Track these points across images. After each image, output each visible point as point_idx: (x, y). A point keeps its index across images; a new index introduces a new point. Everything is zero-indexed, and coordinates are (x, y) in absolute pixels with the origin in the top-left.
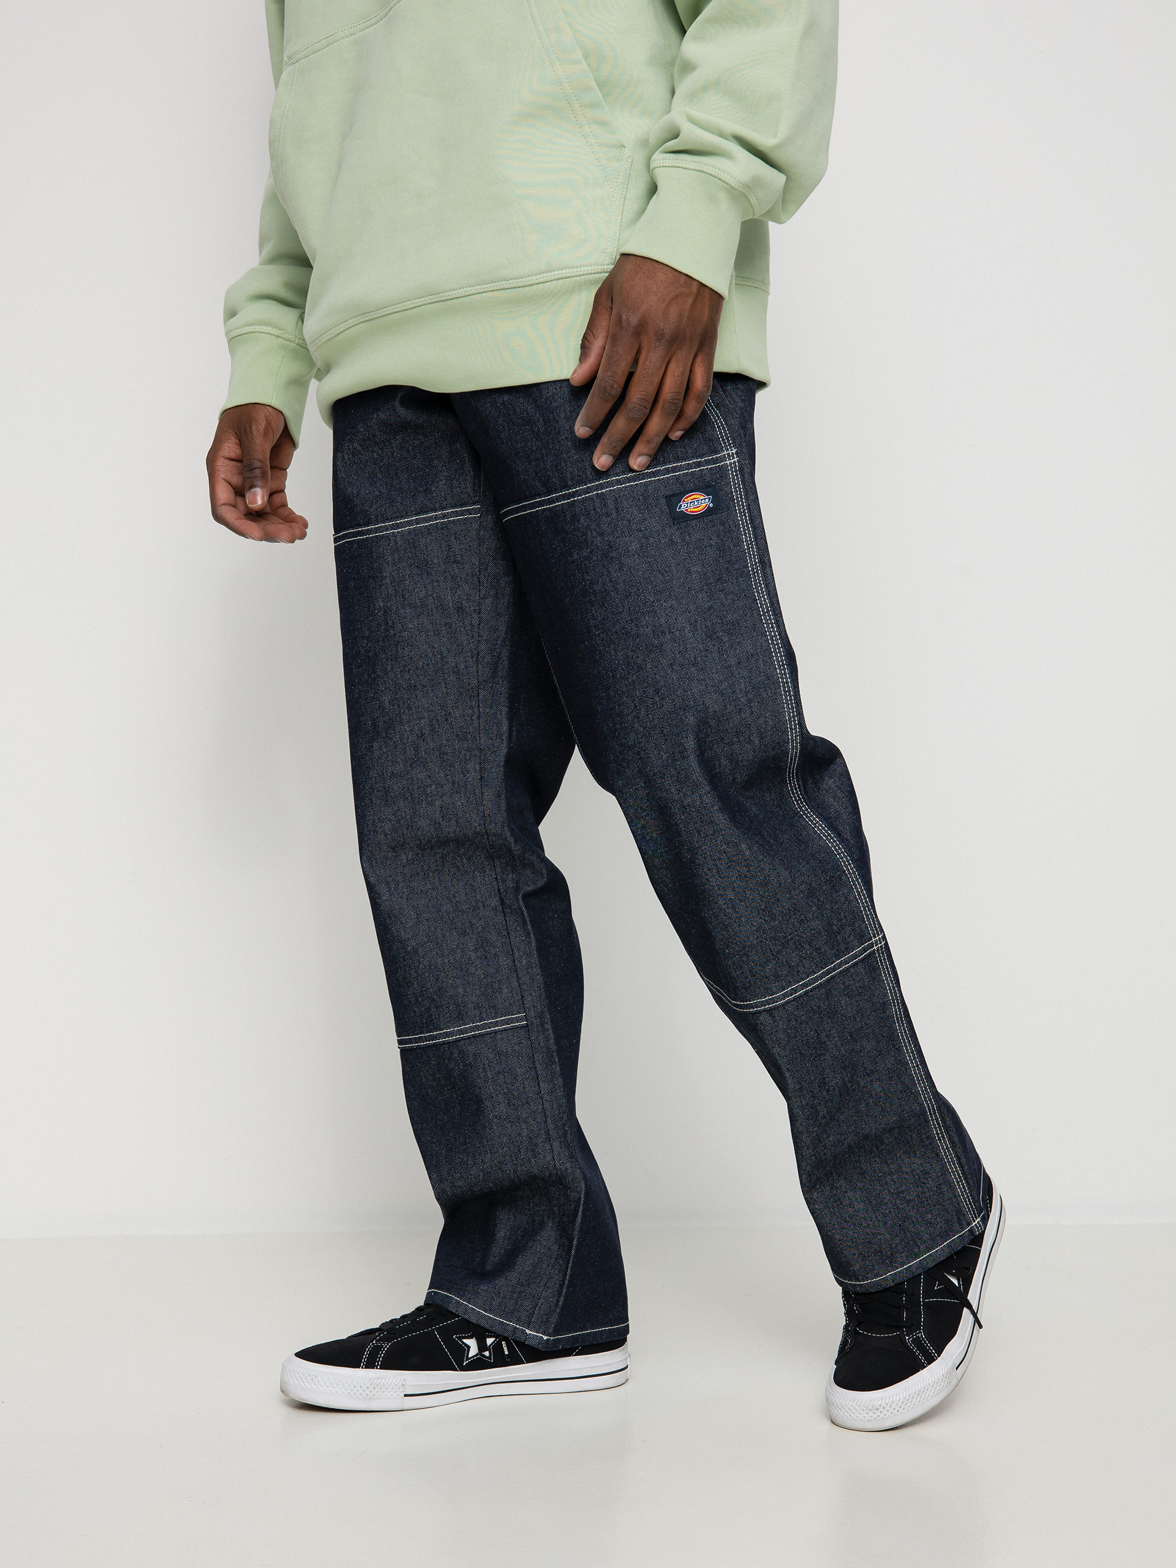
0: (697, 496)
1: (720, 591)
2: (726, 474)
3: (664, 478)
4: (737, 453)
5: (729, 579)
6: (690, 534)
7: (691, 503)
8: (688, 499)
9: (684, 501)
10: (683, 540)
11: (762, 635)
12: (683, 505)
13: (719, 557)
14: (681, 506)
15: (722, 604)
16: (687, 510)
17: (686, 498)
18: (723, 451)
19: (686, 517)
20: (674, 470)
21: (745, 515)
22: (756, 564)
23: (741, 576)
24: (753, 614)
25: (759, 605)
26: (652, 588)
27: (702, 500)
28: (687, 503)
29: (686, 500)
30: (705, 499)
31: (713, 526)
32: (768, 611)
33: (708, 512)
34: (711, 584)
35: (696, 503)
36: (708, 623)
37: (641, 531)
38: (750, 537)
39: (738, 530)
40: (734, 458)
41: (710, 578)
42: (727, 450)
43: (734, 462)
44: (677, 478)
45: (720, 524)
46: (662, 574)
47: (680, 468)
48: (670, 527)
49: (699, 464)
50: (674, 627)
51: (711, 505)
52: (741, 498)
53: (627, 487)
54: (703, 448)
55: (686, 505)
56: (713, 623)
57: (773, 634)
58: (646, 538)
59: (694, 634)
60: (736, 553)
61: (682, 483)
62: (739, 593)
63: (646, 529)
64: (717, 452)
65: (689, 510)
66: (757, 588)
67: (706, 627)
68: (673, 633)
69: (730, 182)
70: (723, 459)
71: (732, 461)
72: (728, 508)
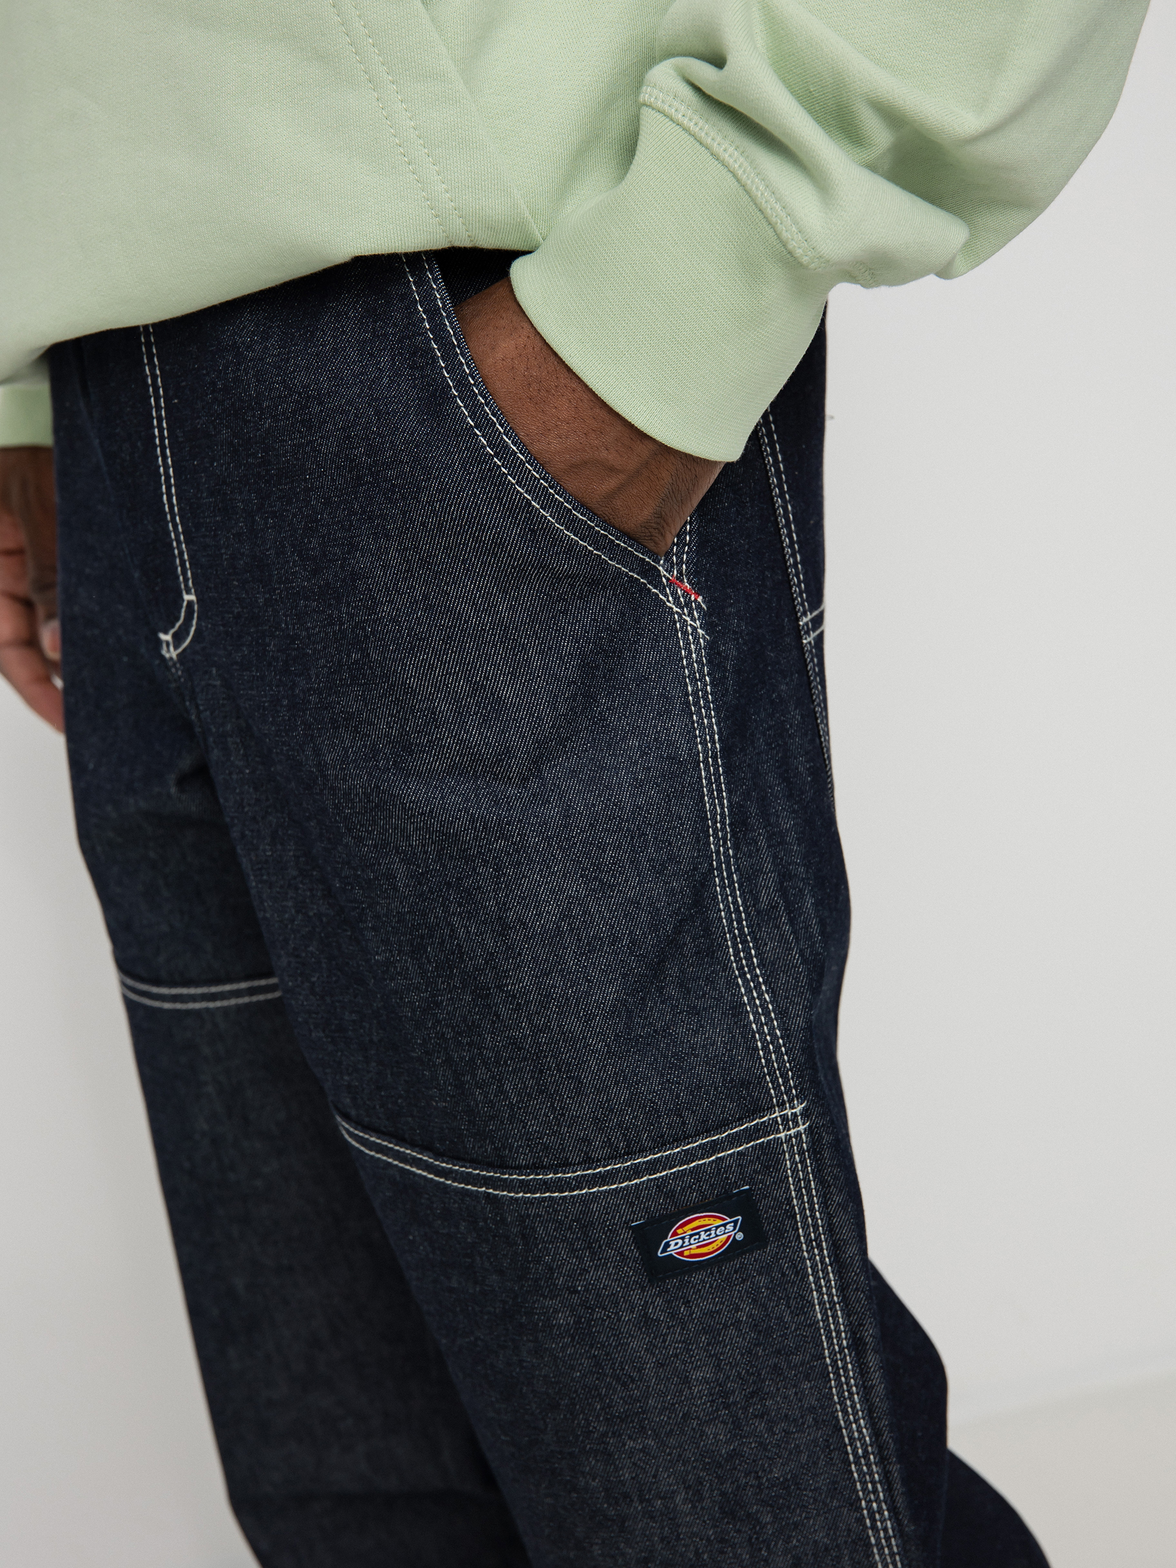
0: (706, 1221)
1: (756, 1417)
2: (778, 1160)
3: (627, 1186)
4: (805, 1114)
5: (778, 1389)
6: (689, 1302)
7: (691, 1236)
8: (686, 1229)
9: (675, 1234)
10: (673, 1316)
11: (851, 1505)
12: (672, 1243)
13: (756, 1345)
14: (667, 1245)
15: (761, 1444)
16: (681, 1254)
17: (681, 1226)
18: (771, 1108)
19: (677, 1267)
20: (652, 1167)
21: (820, 1246)
22: (841, 1351)
23: (807, 1377)
24: (831, 1459)
25: (847, 1440)
26: (602, 1409)
27: (717, 1227)
28: (683, 1238)
29: (680, 1231)
30: (724, 1225)
31: (743, 1281)
32: (866, 1455)
33: (734, 1249)
34: (735, 1403)
35: (703, 1236)
36: (728, 1487)
37: (576, 1292)
38: (830, 1295)
39: (802, 1279)
40: (797, 1125)
41: (733, 1392)
42: (782, 1105)
43: (798, 1135)
44: (660, 1184)
45: (760, 1274)
46: (624, 1384)
47: (668, 1163)
48: (643, 1289)
49: (714, 1147)
50: (650, 1490)
51: (740, 1236)
52: (812, 1209)
53: (544, 1199)
54: (725, 1106)
55: (680, 1242)
56: (738, 1487)
57: (874, 1505)
58: (589, 1308)
59: (694, 1507)
60: (796, 1330)
61: (670, 1195)
62: (802, 1417)
63: (587, 1290)
64: (758, 1110)
65: (686, 1253)
66: (842, 1403)
67: (723, 1494)
68: (649, 1501)
69: (792, 245)
70: (772, 1127)
71: (792, 1132)
72: (780, 1233)
